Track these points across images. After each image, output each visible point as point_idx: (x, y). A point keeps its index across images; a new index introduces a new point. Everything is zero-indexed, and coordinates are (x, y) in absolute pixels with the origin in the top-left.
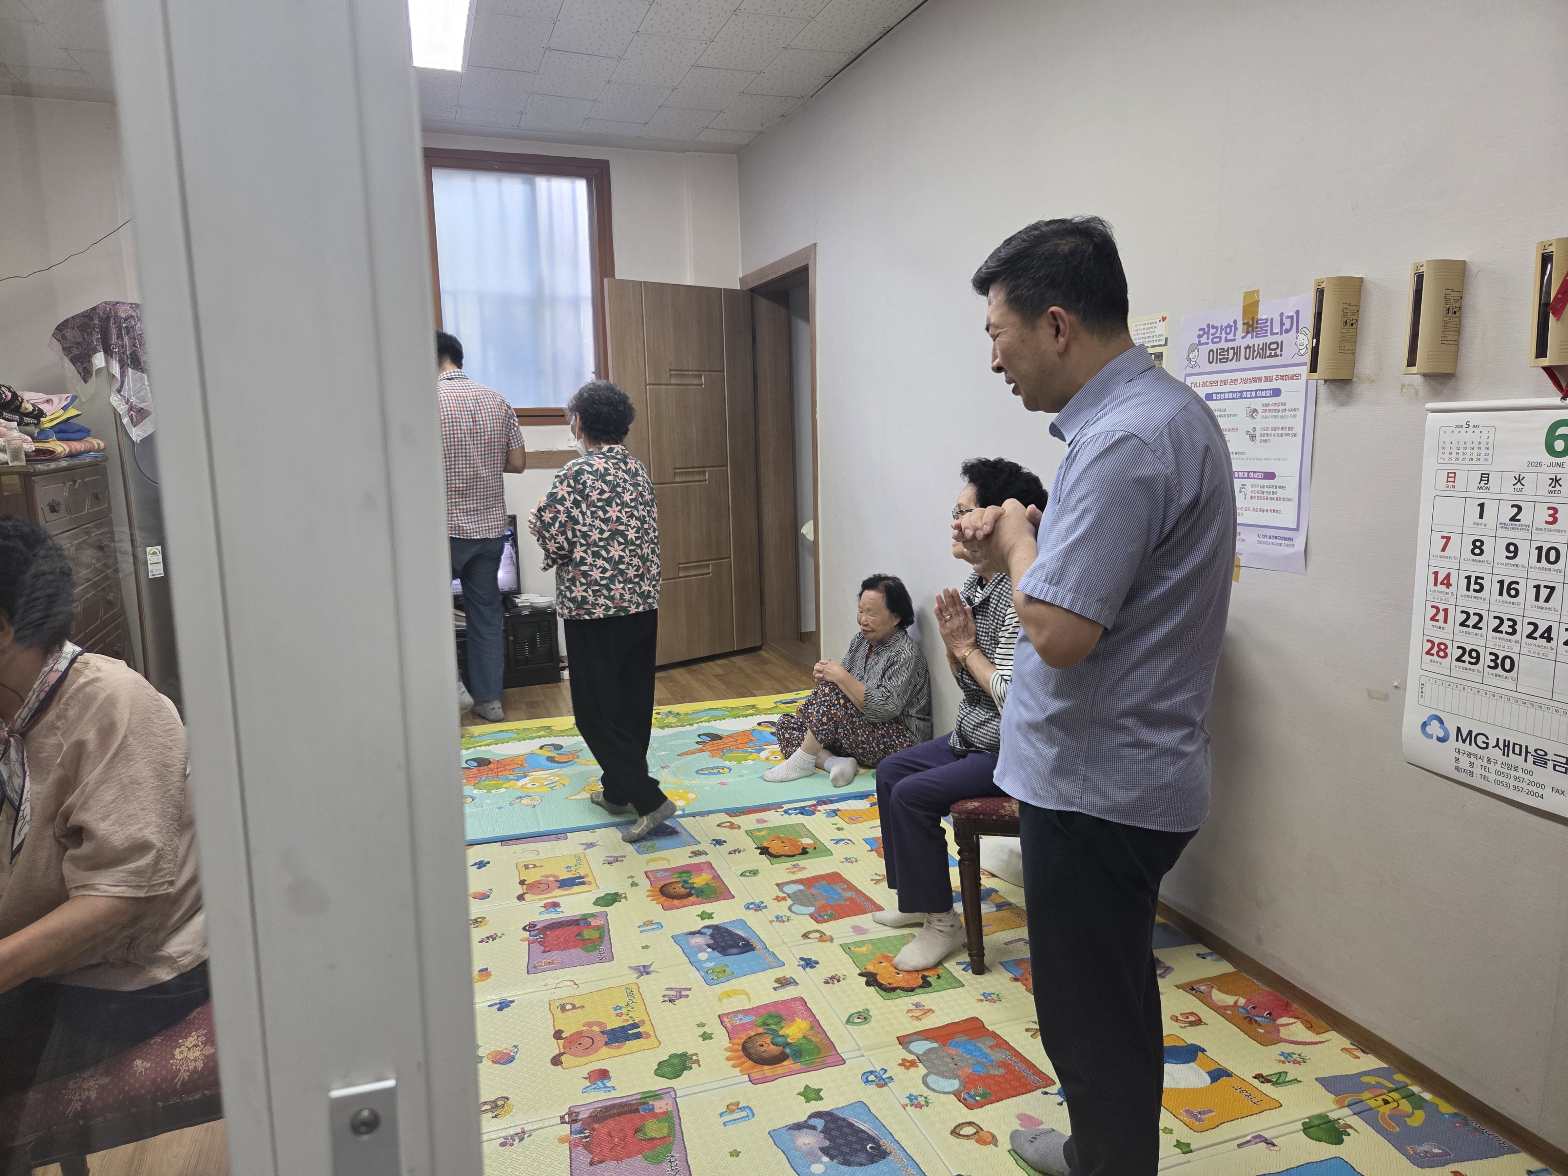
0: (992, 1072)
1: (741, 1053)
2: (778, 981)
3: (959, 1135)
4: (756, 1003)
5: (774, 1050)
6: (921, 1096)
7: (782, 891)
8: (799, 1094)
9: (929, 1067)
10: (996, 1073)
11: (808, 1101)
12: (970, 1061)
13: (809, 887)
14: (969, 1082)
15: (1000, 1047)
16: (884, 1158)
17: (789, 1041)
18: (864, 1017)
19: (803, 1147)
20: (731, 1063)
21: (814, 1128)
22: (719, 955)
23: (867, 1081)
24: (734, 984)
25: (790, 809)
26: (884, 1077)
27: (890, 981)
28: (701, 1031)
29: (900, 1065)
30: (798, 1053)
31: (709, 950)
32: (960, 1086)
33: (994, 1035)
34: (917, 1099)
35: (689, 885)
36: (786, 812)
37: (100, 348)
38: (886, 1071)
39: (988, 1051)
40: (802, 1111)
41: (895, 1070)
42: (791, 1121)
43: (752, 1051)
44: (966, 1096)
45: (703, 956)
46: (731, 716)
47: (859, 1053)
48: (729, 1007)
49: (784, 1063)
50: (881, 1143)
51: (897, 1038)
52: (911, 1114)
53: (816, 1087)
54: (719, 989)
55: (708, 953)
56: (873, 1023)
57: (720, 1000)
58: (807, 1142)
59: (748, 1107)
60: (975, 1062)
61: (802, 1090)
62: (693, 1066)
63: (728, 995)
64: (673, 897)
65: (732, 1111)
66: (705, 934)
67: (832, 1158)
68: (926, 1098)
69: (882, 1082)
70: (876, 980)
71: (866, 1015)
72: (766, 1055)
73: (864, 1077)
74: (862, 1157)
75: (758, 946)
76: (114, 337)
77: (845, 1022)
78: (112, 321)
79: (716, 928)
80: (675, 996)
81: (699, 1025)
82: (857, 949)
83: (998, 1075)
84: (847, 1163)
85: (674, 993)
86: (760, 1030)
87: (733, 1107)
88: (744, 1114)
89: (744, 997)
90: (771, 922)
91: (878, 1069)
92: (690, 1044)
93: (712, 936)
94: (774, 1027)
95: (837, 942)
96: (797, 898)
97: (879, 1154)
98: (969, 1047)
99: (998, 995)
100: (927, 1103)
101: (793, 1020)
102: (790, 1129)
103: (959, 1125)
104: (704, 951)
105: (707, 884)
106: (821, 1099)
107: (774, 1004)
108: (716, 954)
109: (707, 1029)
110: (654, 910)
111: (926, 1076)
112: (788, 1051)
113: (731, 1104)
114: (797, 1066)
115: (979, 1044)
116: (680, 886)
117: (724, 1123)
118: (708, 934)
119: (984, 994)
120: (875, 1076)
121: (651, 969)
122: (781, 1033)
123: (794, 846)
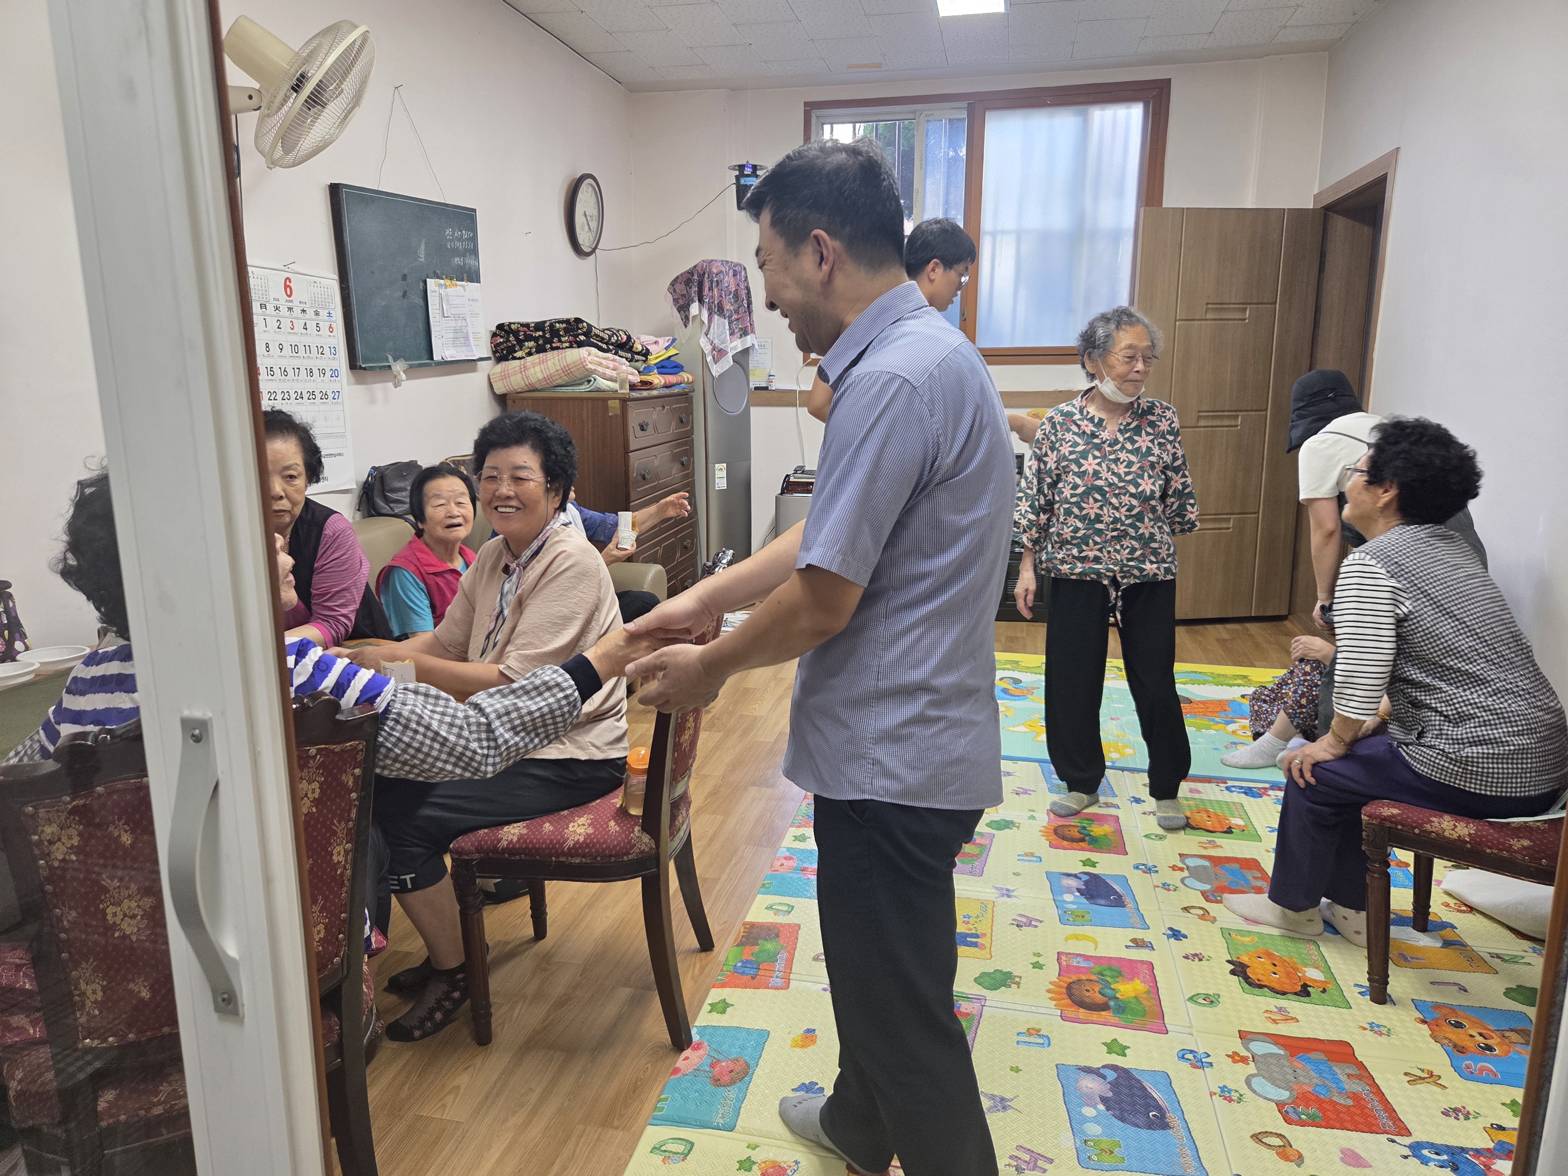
0: (1334, 1099)
1: (1064, 991)
2: (1134, 941)
3: (1261, 1141)
4: (1101, 953)
5: (1099, 999)
6: (1237, 1091)
7: (1183, 862)
8: (1105, 1044)
9: (1262, 1069)
10: (1342, 1102)
11: (1109, 1052)
12: (1315, 1080)
13: (1216, 866)
14: (1304, 1098)
15: (1360, 1080)
16: (1164, 1129)
17: (1118, 995)
18: (1211, 1000)
19: (1084, 1089)
20: (1050, 995)
21: (1104, 1077)
22: (1085, 901)
23: (1183, 1057)
24: (1088, 930)
25: (1234, 787)
26: (1204, 1060)
27: (1261, 977)
28: (1035, 959)
29: (1228, 1056)
30: (1122, 1008)
31: (1078, 894)
32: (1289, 1098)
33: (1361, 1066)
34: (1229, 1093)
35: (1085, 832)
36: (1228, 788)
37: (696, 299)
38: (1209, 1056)
39: (1343, 1078)
40: (1100, 1058)
41: (1219, 1058)
42: (1083, 1064)
43: (1074, 991)
44: (1290, 1110)
45: (1068, 897)
46: (1213, 682)
47: (1189, 1030)
48: (1073, 947)
49: (1103, 1013)
50: (1168, 1115)
51: (1239, 1031)
52: (1216, 1103)
53: (1124, 1044)
54: (1070, 930)
55: (1075, 896)
56: (1218, 1009)
57: (1066, 939)
58: (1090, 1085)
59: (1047, 1037)
60: (1320, 1083)
61: (1109, 1041)
62: (1013, 985)
63: (1077, 937)
64: (1064, 838)
65: (1031, 1035)
66: (1080, 879)
67: (1108, 1109)
68: (1241, 1095)
69: (1199, 1064)
70: (1245, 973)
71: (1213, 999)
72: (1088, 1000)
73: (1183, 1052)
74: (1141, 1120)
75: (1130, 905)
76: (707, 289)
77: (1187, 998)
78: (706, 276)
79: (1094, 877)
80: (1025, 923)
81: (1035, 954)
82: (1239, 937)
83: (1341, 1105)
84: (1122, 1119)
85: (1024, 920)
86: (1093, 977)
87: (1033, 1032)
88: (1041, 1041)
89: (1092, 945)
90: (1156, 886)
91: (1201, 1051)
92: (1019, 967)
93: (1086, 883)
94: (1108, 979)
95: (1218, 924)
96: (1195, 873)
97: (1161, 1123)
98: (1321, 1067)
99: (1389, 1030)
100: (1240, 1100)
101: (1132, 979)
102: (1079, 1069)
103: (1266, 1132)
104: (1072, 893)
105: (1105, 835)
106: (1125, 1055)
107: (1120, 960)
108: (1083, 900)
109: (1041, 960)
110: (1042, 845)
111: (1253, 1076)
112: (1112, 1003)
113: (1033, 1029)
114: (1114, 1019)
115: (1335, 1068)
116: (1076, 830)
117: (1018, 1042)
118: (1084, 879)
119: (1371, 1024)
120: (1194, 1057)
121: (1014, 894)
122: (1112, 986)
123: (1220, 822)
